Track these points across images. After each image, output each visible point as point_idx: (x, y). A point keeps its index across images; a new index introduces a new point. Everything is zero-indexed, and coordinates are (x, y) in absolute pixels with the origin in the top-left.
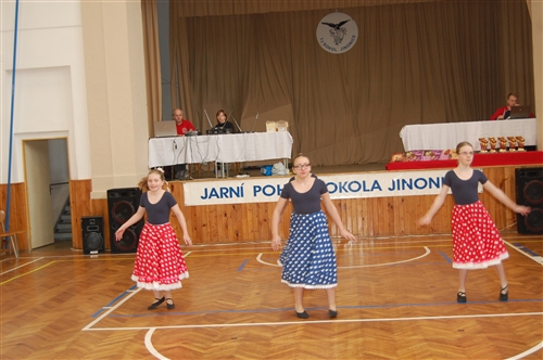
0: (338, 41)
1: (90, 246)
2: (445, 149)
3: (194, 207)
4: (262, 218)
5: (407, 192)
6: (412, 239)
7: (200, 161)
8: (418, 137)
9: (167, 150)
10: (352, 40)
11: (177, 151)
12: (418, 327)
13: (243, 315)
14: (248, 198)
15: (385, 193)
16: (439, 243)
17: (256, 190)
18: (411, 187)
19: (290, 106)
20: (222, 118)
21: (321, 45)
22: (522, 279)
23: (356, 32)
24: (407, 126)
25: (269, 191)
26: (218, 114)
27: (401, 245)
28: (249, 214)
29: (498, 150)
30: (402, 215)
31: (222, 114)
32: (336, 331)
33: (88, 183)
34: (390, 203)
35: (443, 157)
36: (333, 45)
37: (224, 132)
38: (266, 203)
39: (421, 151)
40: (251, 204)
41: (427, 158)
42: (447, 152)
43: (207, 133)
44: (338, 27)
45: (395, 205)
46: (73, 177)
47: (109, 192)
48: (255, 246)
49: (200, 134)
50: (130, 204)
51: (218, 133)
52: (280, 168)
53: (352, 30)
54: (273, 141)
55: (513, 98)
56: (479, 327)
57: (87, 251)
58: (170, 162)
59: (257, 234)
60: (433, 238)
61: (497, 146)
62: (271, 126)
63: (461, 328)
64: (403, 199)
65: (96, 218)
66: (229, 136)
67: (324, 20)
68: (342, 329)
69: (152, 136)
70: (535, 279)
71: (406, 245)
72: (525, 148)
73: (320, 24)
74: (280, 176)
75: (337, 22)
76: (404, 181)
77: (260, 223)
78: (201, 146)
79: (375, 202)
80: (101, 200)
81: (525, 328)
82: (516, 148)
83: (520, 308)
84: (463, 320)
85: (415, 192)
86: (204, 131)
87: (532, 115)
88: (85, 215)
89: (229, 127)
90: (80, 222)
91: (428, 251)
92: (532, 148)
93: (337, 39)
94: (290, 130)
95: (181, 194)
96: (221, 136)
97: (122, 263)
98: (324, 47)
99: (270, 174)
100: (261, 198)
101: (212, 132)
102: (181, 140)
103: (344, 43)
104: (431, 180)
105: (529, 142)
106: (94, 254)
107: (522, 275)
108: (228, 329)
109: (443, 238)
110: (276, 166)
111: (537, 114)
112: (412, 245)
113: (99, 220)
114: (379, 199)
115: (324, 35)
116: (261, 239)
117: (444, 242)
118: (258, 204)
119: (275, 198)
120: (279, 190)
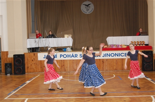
0: (88, 10)
1: (7, 72)
2: (120, 44)
3: (41, 61)
4: (62, 65)
5: (108, 57)
6: (110, 72)
7: (43, 46)
8: (112, 40)
9: (33, 43)
10: (92, 10)
11: (36, 43)
12: (111, 99)
13: (56, 95)
14: (58, 58)
15: (101, 58)
16: (118, 73)
17: (61, 56)
18: (109, 56)
19: (72, 30)
20: (51, 33)
21: (82, 11)
22: (144, 85)
23: (93, 7)
24: (109, 37)
25: (65, 56)
26: (49, 32)
27: (106, 74)
28: (59, 63)
29: (137, 45)
30: (106, 65)
31: (50, 32)
32: (86, 100)
33: (7, 52)
34: (103, 61)
35: (120, 47)
36: (86, 11)
37: (51, 37)
38: (64, 60)
39: (113, 45)
40: (59, 60)
41: (115, 47)
42: (121, 45)
43: (46, 38)
44: (88, 6)
45: (105, 61)
46: (2, 50)
47: (14, 55)
48: (60, 73)
49: (43, 38)
50: (21, 59)
51: (49, 38)
52: (69, 49)
53: (92, 7)
54: (67, 41)
55: (141, 29)
56: (130, 100)
57: (6, 74)
58: (34, 46)
60: (116, 72)
61: (137, 44)
62: (66, 36)
63: (125, 100)
64: (107, 60)
65: (9, 64)
66: (53, 39)
67: (83, 3)
68: (87, 100)
69: (28, 38)
70: (148, 85)
71: (108, 74)
72: (145, 45)
73: (82, 5)
74: (68, 52)
75: (87, 4)
76: (107, 54)
77: (62, 66)
78: (44, 42)
79: (98, 60)
80: (11, 58)
81: (144, 100)
82: (142, 45)
83: (143, 94)
84: (125, 98)
85: (111, 57)
86: (45, 37)
87: (147, 35)
88: (6, 62)
89: (53, 36)
90: (4, 65)
91: (115, 76)
92: (147, 45)
93: (87, 9)
94: (72, 37)
95: (37, 57)
96: (50, 39)
97: (18, 78)
98: (83, 12)
99: (65, 51)
100: (62, 58)
101: (47, 37)
102: (37, 40)
103: (90, 11)
104: (116, 54)
105: (146, 43)
106: (9, 75)
107: (144, 84)
108: (51, 99)
109: (119, 72)
110: (67, 48)
111: (149, 34)
112: (109, 74)
113: (11, 64)
114: (99, 59)
115: (83, 8)
116: (62, 71)
117: (119, 73)
118: (61, 60)
119: (67, 59)
120: (68, 56)
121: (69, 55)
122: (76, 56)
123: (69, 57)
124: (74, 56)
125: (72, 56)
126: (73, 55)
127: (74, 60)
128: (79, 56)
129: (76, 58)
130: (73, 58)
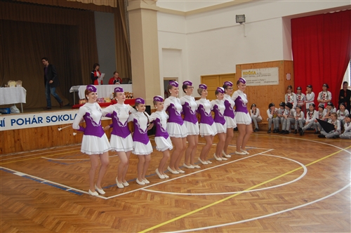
4: (16, 139)
14: (8, 127)
17: (13, 122)
25: (20, 122)
28: (9, 137)
38: (18, 130)
40: (10, 131)
48: (13, 156)
59: (14, 149)
62: (12, 84)
77: (15, 142)
94: (23, 86)
99: (9, 113)
100: (16, 127)
110: (13, 108)
116: (16, 152)
118: (14, 130)
119: (24, 126)
120: (26, 121)
121: (28, 120)
122: (40, 120)
123: (28, 123)
124: (36, 121)
125: (33, 122)
126: (34, 119)
127: (36, 128)
128: (44, 120)
129: (40, 125)
130: (35, 125)
